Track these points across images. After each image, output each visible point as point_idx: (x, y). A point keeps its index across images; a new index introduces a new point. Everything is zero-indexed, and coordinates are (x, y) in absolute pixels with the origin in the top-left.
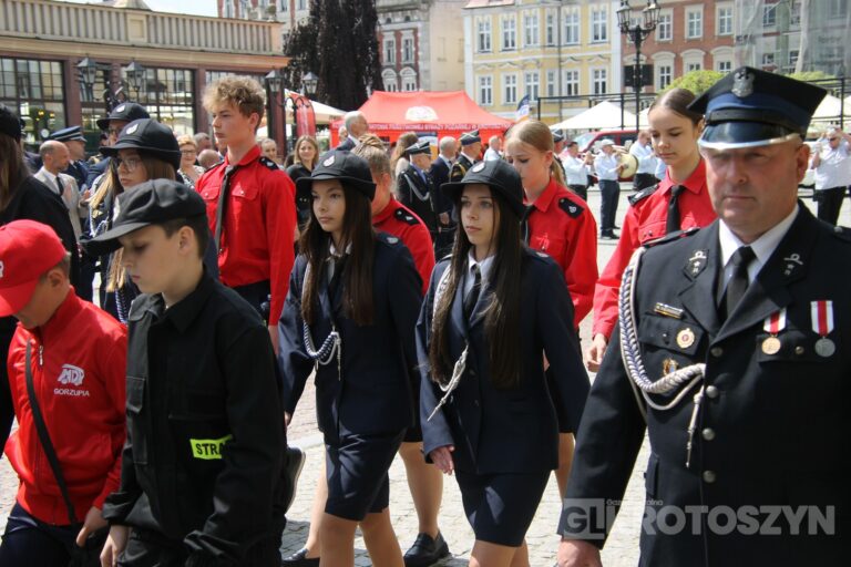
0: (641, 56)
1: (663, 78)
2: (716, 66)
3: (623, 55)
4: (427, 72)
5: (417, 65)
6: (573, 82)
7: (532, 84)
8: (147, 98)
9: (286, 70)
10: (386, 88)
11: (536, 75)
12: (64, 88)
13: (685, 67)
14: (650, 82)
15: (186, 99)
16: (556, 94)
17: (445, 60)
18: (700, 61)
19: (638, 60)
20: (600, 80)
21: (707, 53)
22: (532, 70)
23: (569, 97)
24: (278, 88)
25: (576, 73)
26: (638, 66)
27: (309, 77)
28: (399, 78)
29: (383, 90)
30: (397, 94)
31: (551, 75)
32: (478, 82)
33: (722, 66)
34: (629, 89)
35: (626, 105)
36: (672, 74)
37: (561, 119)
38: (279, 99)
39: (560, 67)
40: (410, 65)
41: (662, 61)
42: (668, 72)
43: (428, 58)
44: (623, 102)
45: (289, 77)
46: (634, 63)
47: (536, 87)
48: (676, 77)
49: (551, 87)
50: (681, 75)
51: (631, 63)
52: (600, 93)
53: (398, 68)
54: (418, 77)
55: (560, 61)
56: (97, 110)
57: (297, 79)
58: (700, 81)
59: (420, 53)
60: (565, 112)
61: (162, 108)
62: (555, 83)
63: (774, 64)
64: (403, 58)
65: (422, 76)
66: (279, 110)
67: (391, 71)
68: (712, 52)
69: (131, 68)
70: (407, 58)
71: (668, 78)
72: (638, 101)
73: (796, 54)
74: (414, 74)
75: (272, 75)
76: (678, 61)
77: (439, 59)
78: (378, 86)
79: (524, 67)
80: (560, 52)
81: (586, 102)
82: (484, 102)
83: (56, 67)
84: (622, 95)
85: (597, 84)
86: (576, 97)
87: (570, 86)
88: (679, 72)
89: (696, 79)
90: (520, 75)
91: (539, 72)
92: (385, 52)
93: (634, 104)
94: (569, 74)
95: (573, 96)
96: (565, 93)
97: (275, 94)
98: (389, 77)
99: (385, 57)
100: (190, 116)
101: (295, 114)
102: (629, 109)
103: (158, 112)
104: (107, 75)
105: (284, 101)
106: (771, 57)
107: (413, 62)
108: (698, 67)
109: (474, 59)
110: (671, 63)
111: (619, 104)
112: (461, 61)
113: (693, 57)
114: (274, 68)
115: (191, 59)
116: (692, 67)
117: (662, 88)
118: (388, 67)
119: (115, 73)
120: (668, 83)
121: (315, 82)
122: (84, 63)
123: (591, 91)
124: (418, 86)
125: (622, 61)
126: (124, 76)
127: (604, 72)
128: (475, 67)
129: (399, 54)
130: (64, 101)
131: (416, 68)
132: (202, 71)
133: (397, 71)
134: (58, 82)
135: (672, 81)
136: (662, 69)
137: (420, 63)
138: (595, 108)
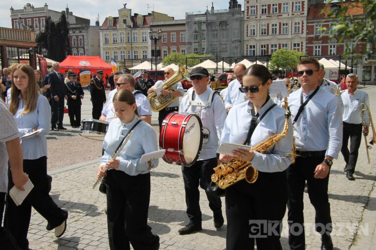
0: (157, 47)
1: (164, 54)
2: (181, 51)
3: (152, 46)
4: (87, 50)
6: (136, 54)
7: (123, 54)
9: (36, 47)
10: (73, 54)
11: (124, 52)
13: (171, 51)
14: (160, 55)
16: (131, 58)
17: (93, 46)
18: (176, 49)
19: (156, 48)
20: (145, 54)
21: (178, 47)
22: (123, 50)
23: (135, 59)
24: (33, 53)
25: (137, 52)
26: (156, 50)
27: (44, 50)
28: (78, 51)
29: (71, 55)
30: (77, 57)
31: (129, 52)
32: (105, 54)
33: (182, 51)
34: (154, 58)
36: (167, 53)
37: (132, 66)
38: (34, 57)
39: (132, 49)
41: (164, 49)
42: (166, 52)
43: (88, 45)
44: (152, 61)
45: (37, 50)
47: (124, 56)
49: (129, 56)
50: (170, 54)
51: (154, 48)
52: (145, 59)
53: (77, 48)
54: (84, 51)
55: (132, 47)
57: (40, 51)
58: (175, 56)
59: (85, 43)
60: (134, 64)
62: (130, 54)
63: (198, 51)
64: (79, 45)
65: (86, 51)
66: (34, 61)
67: (75, 49)
72: (156, 61)
73: (204, 49)
75: (31, 49)
76: (169, 49)
77: (92, 46)
78: (70, 53)
79: (120, 49)
81: (140, 61)
82: (107, 60)
84: (152, 59)
86: (137, 59)
87: (135, 56)
88: (169, 52)
90: (119, 52)
92: (73, 42)
94: (135, 52)
96: (133, 58)
97: (32, 55)
98: (74, 51)
99: (73, 44)
101: (40, 63)
102: (154, 64)
105: (36, 58)
106: (197, 49)
107: (82, 46)
108: (175, 51)
109: (103, 46)
110: (167, 50)
112: (99, 46)
113: (174, 48)
114: (32, 47)
115: (0, 42)
116: (173, 51)
118: (74, 47)
120: (166, 56)
123: (142, 57)
124: (85, 54)
125: (151, 48)
127: (146, 51)
128: (104, 49)
129: (78, 43)
131: (84, 48)
132: (5, 46)
133: (77, 49)
135: (167, 55)
136: (164, 52)
138: (143, 63)
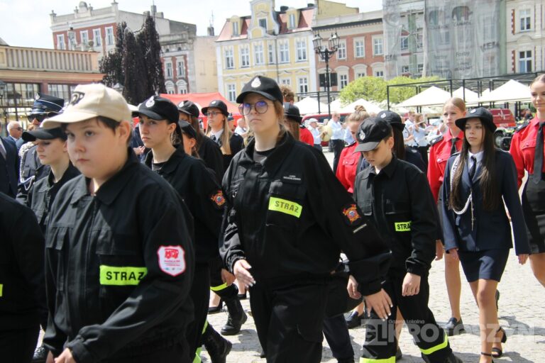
0: (329, 68)
1: (342, 82)
2: (374, 74)
3: (317, 68)
4: (194, 82)
5: (187, 77)
8: (7, 103)
10: (168, 92)
13: (356, 75)
14: (335, 84)
17: (205, 74)
18: (364, 71)
19: (327, 70)
20: (304, 85)
21: (369, 66)
25: (289, 80)
26: (327, 74)
27: (117, 86)
28: (176, 87)
29: (166, 93)
30: (175, 96)
32: (227, 87)
33: (378, 73)
34: (322, 89)
35: (321, 99)
36: (347, 80)
39: (278, 77)
40: (183, 78)
41: (341, 71)
42: (345, 77)
43: (194, 74)
44: (319, 97)
46: (326, 72)
48: (350, 81)
50: (354, 80)
51: (323, 71)
52: (304, 93)
53: (175, 81)
54: (188, 86)
55: (278, 73)
58: (365, 83)
59: (189, 71)
61: (19, 109)
63: (409, 72)
64: (178, 74)
65: (190, 85)
67: (171, 82)
68: (372, 66)
70: (181, 74)
71: (346, 82)
72: (329, 96)
73: (422, 66)
74: (185, 84)
76: (351, 72)
77: (201, 74)
78: (163, 90)
80: (277, 68)
82: (231, 100)
84: (318, 93)
85: (302, 87)
88: (352, 78)
89: (363, 82)
92: (166, 71)
93: (327, 98)
98: (169, 86)
99: (166, 74)
102: (323, 101)
103: (16, 112)
106: (407, 68)
107: (184, 76)
108: (363, 75)
109: (224, 73)
110: (346, 73)
111: (316, 98)
112: (216, 75)
113: (360, 69)
115: (37, 76)
116: (360, 75)
117: (343, 87)
118: (168, 80)
120: (346, 85)
121: (122, 89)
123: (298, 91)
124: (188, 91)
125: (317, 72)
127: (305, 79)
128: (224, 78)
129: (175, 71)
131: (186, 80)
132: (45, 84)
133: (174, 82)
135: (348, 83)
136: (342, 77)
137: (189, 77)
138: (301, 102)
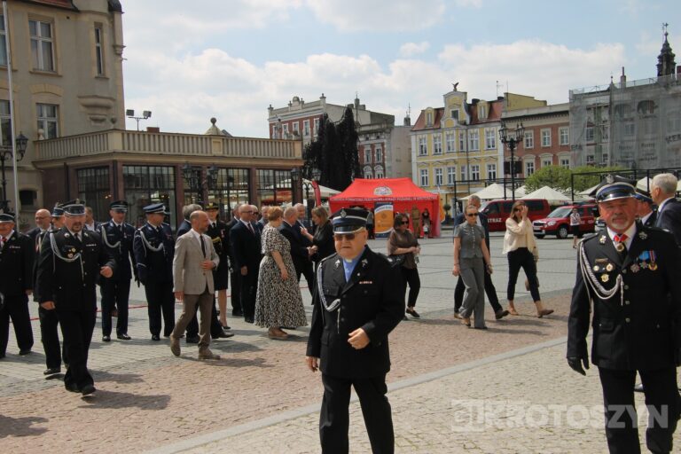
0: (515, 156)
1: (529, 170)
2: (560, 163)
3: (505, 156)
4: (390, 167)
6: (476, 172)
7: (452, 173)
8: (222, 186)
9: (304, 167)
10: (366, 177)
11: (454, 168)
12: (175, 181)
13: (542, 163)
14: (521, 171)
15: (244, 186)
16: (466, 179)
17: (400, 161)
18: (551, 159)
19: (512, 159)
20: (492, 171)
21: (555, 155)
22: (452, 165)
23: (474, 180)
24: (298, 178)
25: (478, 167)
26: (512, 162)
27: (316, 171)
28: (373, 171)
29: (362, 177)
30: (372, 180)
31: (463, 168)
32: (420, 173)
33: (564, 162)
34: (509, 176)
35: (507, 185)
36: (534, 167)
38: (298, 184)
39: (468, 163)
40: (380, 164)
41: (528, 160)
42: (532, 165)
43: (390, 160)
44: (505, 183)
45: (305, 171)
46: (510, 160)
47: (454, 175)
48: (536, 169)
49: (463, 175)
50: (540, 167)
51: (508, 159)
52: (492, 179)
53: (373, 165)
54: (384, 170)
55: (468, 160)
56: (193, 194)
57: (310, 173)
58: (550, 171)
59: (386, 157)
60: (472, 190)
61: (231, 192)
62: (466, 172)
63: (594, 161)
64: (376, 159)
65: (387, 170)
66: (299, 191)
67: (369, 167)
68: (558, 154)
69: (212, 169)
70: (378, 160)
71: (532, 169)
72: (513, 183)
73: (607, 155)
74: (382, 169)
75: (294, 170)
76: (538, 160)
77: (397, 160)
78: (359, 175)
79: (446, 163)
80: (468, 155)
81: (483, 184)
82: (423, 184)
83: (171, 170)
84: (505, 179)
85: (490, 173)
86: (478, 180)
87: (474, 174)
88: (538, 166)
89: (548, 170)
90: (444, 168)
91: (456, 166)
92: (365, 156)
93: (512, 185)
94: (474, 167)
95: (476, 180)
96: (471, 178)
97: (297, 181)
98: (368, 171)
99: (365, 160)
100: (247, 195)
101: (307, 193)
102: (509, 187)
103: (228, 194)
104: (200, 173)
105: (301, 185)
106: (592, 157)
107: (381, 161)
108: (550, 163)
109: (417, 159)
110: (533, 161)
111: (503, 185)
112: (410, 161)
113: (547, 157)
114: (295, 167)
115: (247, 162)
116: (546, 163)
117: (529, 175)
118: (367, 165)
119: (204, 172)
120: (532, 172)
122: (185, 167)
123: (487, 177)
124: (385, 176)
125: (504, 159)
126: (208, 174)
127: (494, 166)
128: (418, 165)
129: (373, 157)
130: (175, 189)
131: (383, 165)
132: (254, 169)
133: (373, 168)
134: (172, 179)
135: (534, 170)
136: (529, 164)
137: (386, 162)
138: (489, 188)
